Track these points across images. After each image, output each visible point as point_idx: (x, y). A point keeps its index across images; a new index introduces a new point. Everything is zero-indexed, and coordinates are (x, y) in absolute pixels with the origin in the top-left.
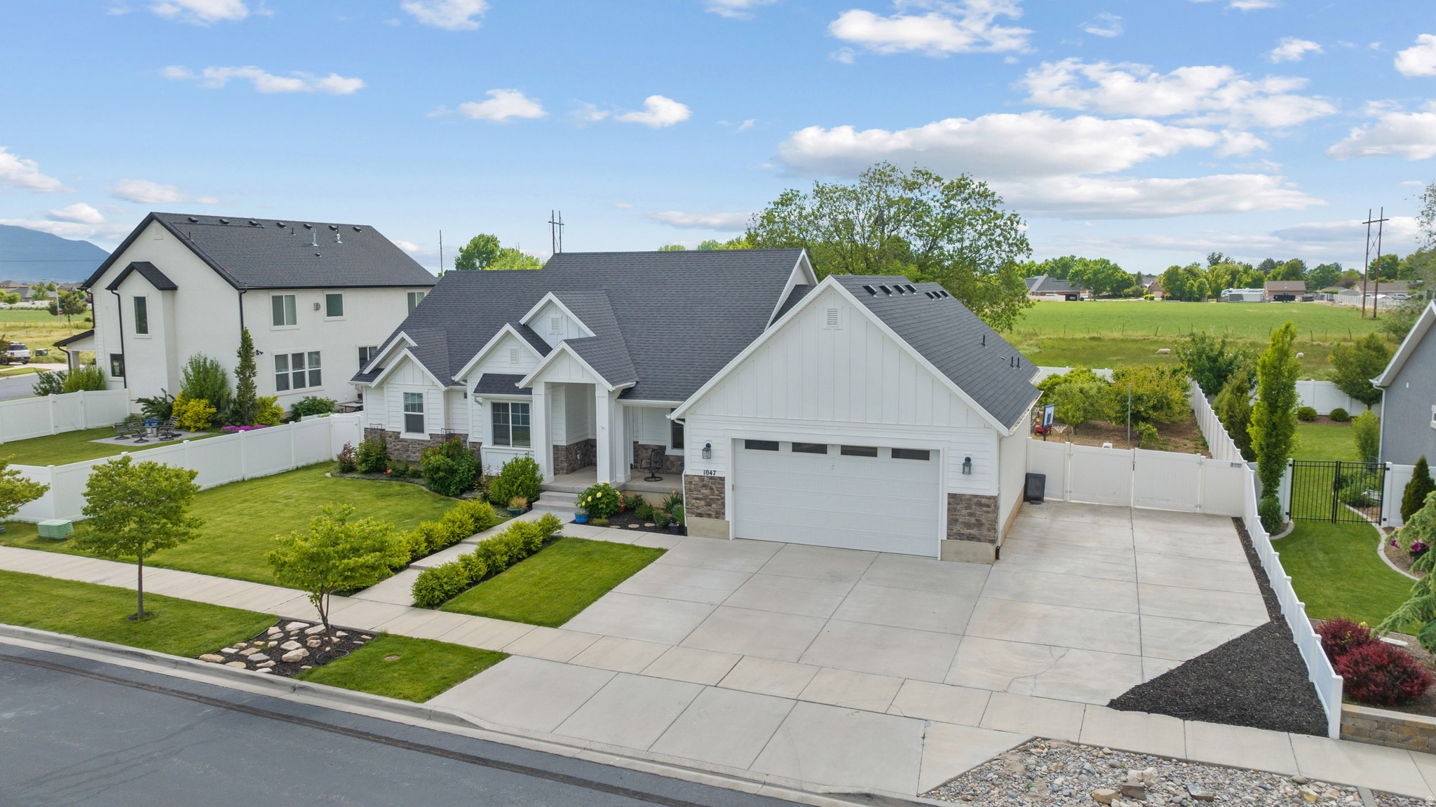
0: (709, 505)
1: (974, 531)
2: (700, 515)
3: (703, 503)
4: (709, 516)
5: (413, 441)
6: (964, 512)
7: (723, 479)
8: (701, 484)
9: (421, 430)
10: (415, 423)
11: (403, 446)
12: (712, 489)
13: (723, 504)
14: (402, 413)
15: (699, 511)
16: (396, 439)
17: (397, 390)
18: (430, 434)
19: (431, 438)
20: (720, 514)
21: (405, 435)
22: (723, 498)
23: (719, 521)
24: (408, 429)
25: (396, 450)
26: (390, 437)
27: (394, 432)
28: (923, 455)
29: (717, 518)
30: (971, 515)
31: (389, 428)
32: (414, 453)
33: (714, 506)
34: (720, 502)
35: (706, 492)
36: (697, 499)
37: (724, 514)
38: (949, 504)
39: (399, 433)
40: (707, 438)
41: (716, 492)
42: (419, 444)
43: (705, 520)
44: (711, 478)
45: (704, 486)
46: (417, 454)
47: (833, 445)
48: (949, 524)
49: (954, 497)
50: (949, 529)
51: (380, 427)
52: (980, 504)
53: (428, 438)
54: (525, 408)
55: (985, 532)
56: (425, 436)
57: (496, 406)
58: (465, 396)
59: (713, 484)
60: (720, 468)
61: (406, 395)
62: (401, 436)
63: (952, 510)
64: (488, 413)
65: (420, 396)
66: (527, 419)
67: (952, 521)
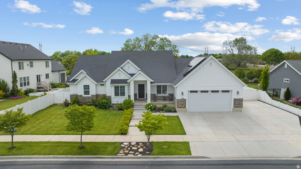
1: (239, 106)
2: (180, 108)
3: (181, 105)
4: (182, 108)
5: (86, 97)
6: (237, 102)
7: (186, 99)
9: (89, 94)
10: (87, 92)
11: (83, 98)
13: (186, 105)
14: (83, 90)
16: (81, 97)
17: (81, 85)
20: (185, 107)
23: (185, 109)
24: (85, 94)
25: (81, 99)
26: (79, 96)
28: (228, 91)
30: (238, 103)
31: (79, 94)
33: (184, 105)
35: (182, 103)
40: (182, 91)
42: (88, 97)
44: (183, 99)
45: (181, 101)
46: (88, 100)
47: (210, 91)
48: (234, 105)
49: (235, 99)
50: (234, 106)
51: (76, 94)
52: (240, 100)
53: (91, 96)
54: (124, 87)
55: (241, 106)
56: (90, 96)
57: (115, 87)
58: (101, 85)
59: (184, 101)
60: (185, 97)
61: (84, 86)
62: (83, 96)
63: (234, 102)
64: (113, 89)
65: (88, 86)
66: (124, 90)
67: (234, 104)
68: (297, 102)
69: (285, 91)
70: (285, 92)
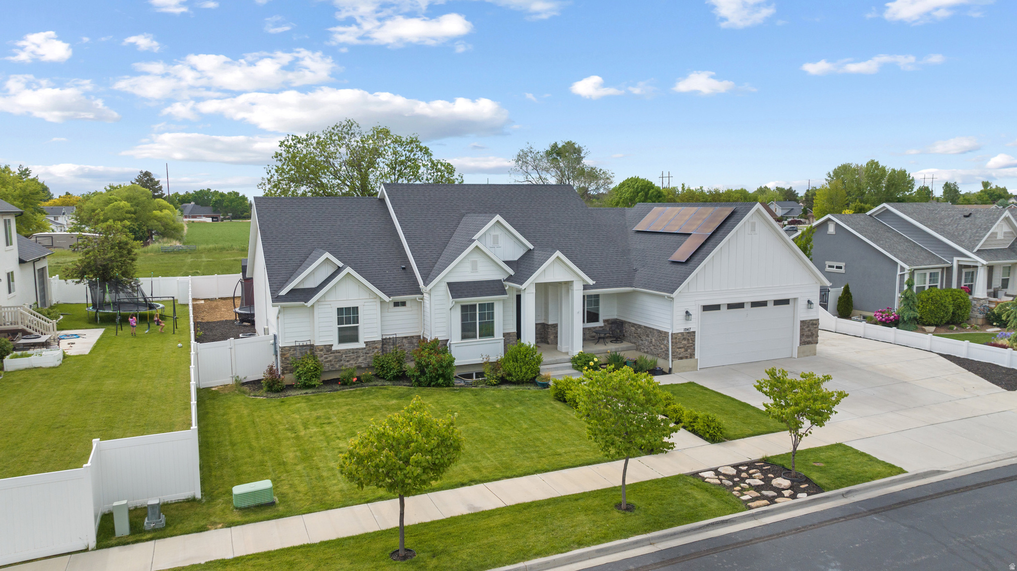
0: (686, 350)
1: (810, 339)
2: (681, 358)
3: (683, 350)
4: (687, 357)
5: (347, 351)
6: (807, 329)
7: (694, 332)
8: (682, 338)
9: (355, 339)
10: (348, 334)
11: (336, 357)
12: (688, 340)
13: (694, 349)
14: (335, 327)
15: (681, 356)
16: (328, 351)
17: (329, 306)
18: (365, 342)
19: (366, 345)
20: (692, 355)
21: (337, 347)
22: (694, 345)
23: (692, 360)
24: (342, 340)
25: (328, 361)
26: (321, 350)
27: (325, 346)
28: (786, 302)
29: (691, 358)
30: (809, 330)
31: (319, 342)
32: (348, 361)
33: (689, 350)
34: (692, 348)
35: (685, 342)
36: (680, 348)
37: (694, 355)
38: (801, 326)
39: (332, 346)
40: (686, 308)
41: (691, 342)
42: (353, 353)
43: (684, 361)
44: (688, 333)
45: (684, 339)
46: (351, 362)
47: (747, 302)
48: (801, 337)
49: (802, 322)
50: (800, 340)
51: (309, 343)
52: (813, 324)
53: (364, 346)
54: (491, 306)
55: (814, 338)
56: (361, 345)
57: (464, 308)
58: (396, 304)
59: (689, 336)
60: (693, 326)
61: (340, 310)
62: (334, 348)
63: (802, 329)
64: (457, 315)
65: (356, 309)
66: (491, 316)
67: (802, 335)
68: (886, 320)
69: (840, 294)
70: (840, 299)
